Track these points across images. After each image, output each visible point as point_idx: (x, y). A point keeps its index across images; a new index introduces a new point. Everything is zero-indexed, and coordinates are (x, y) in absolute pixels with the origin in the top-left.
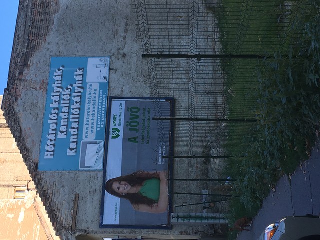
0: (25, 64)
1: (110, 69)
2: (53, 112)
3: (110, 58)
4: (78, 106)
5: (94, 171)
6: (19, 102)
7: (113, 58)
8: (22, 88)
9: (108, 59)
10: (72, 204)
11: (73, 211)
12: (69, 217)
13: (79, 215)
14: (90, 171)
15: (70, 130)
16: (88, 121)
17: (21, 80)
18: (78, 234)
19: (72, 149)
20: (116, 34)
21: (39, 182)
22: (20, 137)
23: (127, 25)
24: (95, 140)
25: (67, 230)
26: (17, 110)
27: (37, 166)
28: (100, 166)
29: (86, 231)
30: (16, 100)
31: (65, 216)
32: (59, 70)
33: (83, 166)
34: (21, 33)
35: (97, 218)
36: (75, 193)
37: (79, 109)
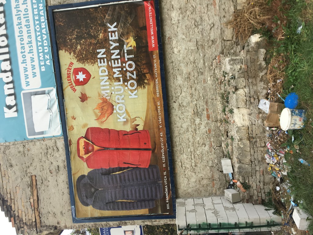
4: (2, 30)
10: (28, 190)
11: (32, 200)
12: (30, 210)
13: (41, 205)
16: (24, 57)
19: (10, 107)
24: (42, 87)
28: (57, 130)
29: (56, 228)
33: (32, 132)
36: (29, 175)
37: (6, 36)
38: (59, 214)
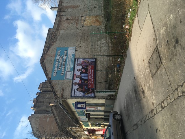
0: (48, 49)
1: (76, 50)
2: (57, 63)
3: (76, 47)
4: (65, 61)
5: (69, 80)
6: (46, 60)
7: (77, 47)
8: (47, 56)
9: (75, 48)
10: (61, 90)
11: (62, 92)
12: (61, 94)
13: (64, 93)
14: (68, 80)
15: (62, 68)
16: (68, 65)
17: (47, 54)
18: (63, 99)
19: (62, 73)
20: (77, 41)
21: (51, 83)
22: (45, 70)
23: (81, 38)
24: (70, 70)
25: (59, 98)
26: (45, 62)
27: (50, 78)
28: (71, 78)
29: (66, 99)
30: (45, 59)
31: (59, 94)
32: (59, 51)
33: (66, 78)
34: (48, 41)
35: (70, 94)
36: (63, 87)
37: (65, 62)
38: (67, 96)
